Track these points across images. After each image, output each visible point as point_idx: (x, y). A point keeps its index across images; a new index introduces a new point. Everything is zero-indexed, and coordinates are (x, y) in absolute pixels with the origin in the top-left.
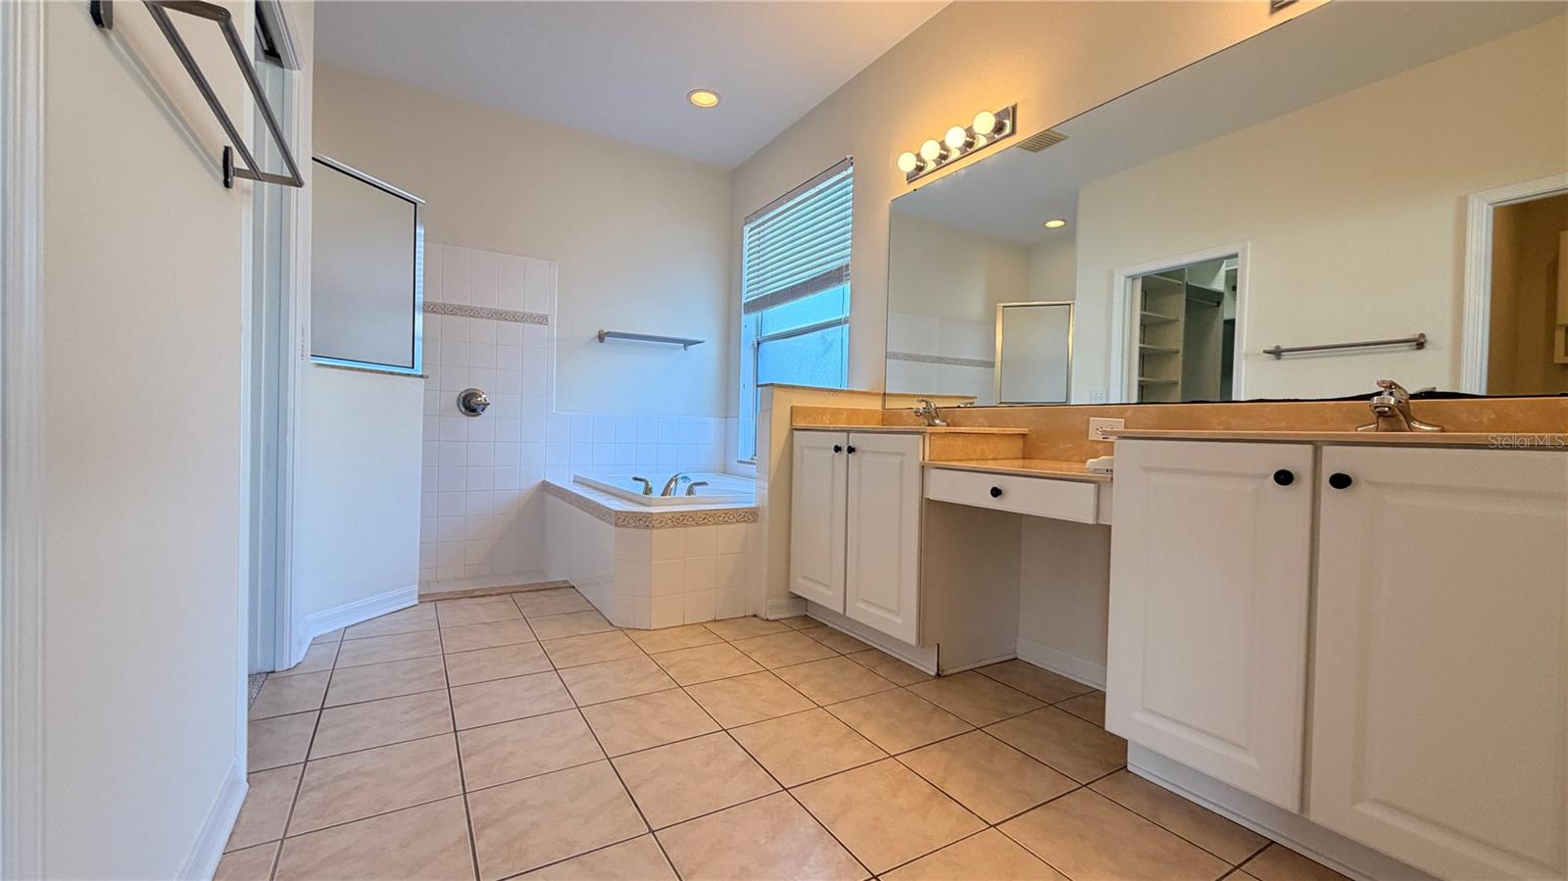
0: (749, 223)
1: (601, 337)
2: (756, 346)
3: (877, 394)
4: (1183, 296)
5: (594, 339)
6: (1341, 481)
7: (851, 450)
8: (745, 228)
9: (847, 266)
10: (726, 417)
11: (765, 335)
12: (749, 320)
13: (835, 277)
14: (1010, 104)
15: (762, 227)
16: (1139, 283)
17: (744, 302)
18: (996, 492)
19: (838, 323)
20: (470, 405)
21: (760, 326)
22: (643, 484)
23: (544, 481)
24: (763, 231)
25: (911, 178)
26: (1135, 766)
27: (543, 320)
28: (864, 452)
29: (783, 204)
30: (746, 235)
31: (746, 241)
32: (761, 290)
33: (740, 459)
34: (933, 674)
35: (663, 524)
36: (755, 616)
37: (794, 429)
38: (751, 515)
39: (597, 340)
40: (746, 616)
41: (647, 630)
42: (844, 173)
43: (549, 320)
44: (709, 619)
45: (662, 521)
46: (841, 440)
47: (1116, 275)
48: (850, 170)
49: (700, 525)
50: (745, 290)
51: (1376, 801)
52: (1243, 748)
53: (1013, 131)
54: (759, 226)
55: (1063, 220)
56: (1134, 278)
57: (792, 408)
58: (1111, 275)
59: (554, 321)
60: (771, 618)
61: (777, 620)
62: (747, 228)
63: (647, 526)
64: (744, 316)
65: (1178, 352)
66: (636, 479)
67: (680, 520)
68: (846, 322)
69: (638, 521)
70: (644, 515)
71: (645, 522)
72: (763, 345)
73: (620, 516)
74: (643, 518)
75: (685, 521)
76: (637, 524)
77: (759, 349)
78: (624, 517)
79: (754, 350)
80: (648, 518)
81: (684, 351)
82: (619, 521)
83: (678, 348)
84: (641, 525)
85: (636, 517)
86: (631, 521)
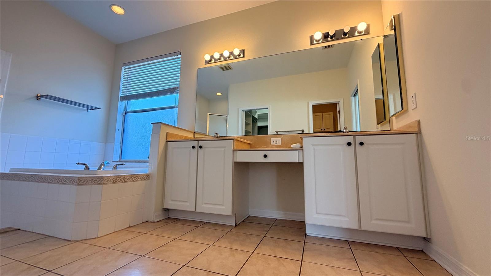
0: (125, 66)
1: (38, 98)
2: (124, 114)
3: (192, 132)
4: (251, 118)
5: (34, 98)
6: (362, 144)
7: (201, 147)
8: (122, 67)
9: (178, 88)
10: (105, 143)
11: (128, 110)
12: (122, 104)
13: (172, 91)
14: (243, 49)
15: (130, 69)
16: (244, 112)
17: (120, 96)
18: (265, 156)
19: (173, 107)
21: (126, 107)
22: (84, 166)
25: (206, 63)
26: (309, 233)
28: (205, 148)
29: (146, 62)
30: (123, 70)
31: (122, 72)
32: (127, 93)
33: (113, 161)
34: (234, 225)
35: (109, 182)
36: (147, 222)
37: (167, 141)
38: (148, 177)
39: (36, 98)
40: (143, 223)
41: (96, 238)
42: (177, 57)
44: (127, 227)
45: (108, 181)
46: (195, 144)
47: (240, 109)
48: (180, 56)
49: (127, 182)
50: (121, 91)
51: (377, 219)
52: (344, 216)
53: (244, 57)
54: (128, 68)
55: (221, 94)
56: (243, 111)
57: (167, 133)
58: (238, 109)
59: (5, 82)
60: (156, 221)
61: (158, 221)
62: (123, 68)
63: (100, 183)
64: (120, 102)
65: (251, 132)
66: (78, 164)
67: (117, 180)
68: (177, 107)
69: (94, 181)
70: (97, 178)
71: (98, 181)
72: (128, 114)
73: (82, 179)
74: (97, 180)
75: (119, 180)
76: (93, 183)
77: (126, 116)
78: (84, 180)
79: (123, 115)
80: (101, 179)
81: (86, 111)
82: (80, 182)
83: (85, 110)
84: (96, 183)
85: (92, 179)
86: (89, 182)
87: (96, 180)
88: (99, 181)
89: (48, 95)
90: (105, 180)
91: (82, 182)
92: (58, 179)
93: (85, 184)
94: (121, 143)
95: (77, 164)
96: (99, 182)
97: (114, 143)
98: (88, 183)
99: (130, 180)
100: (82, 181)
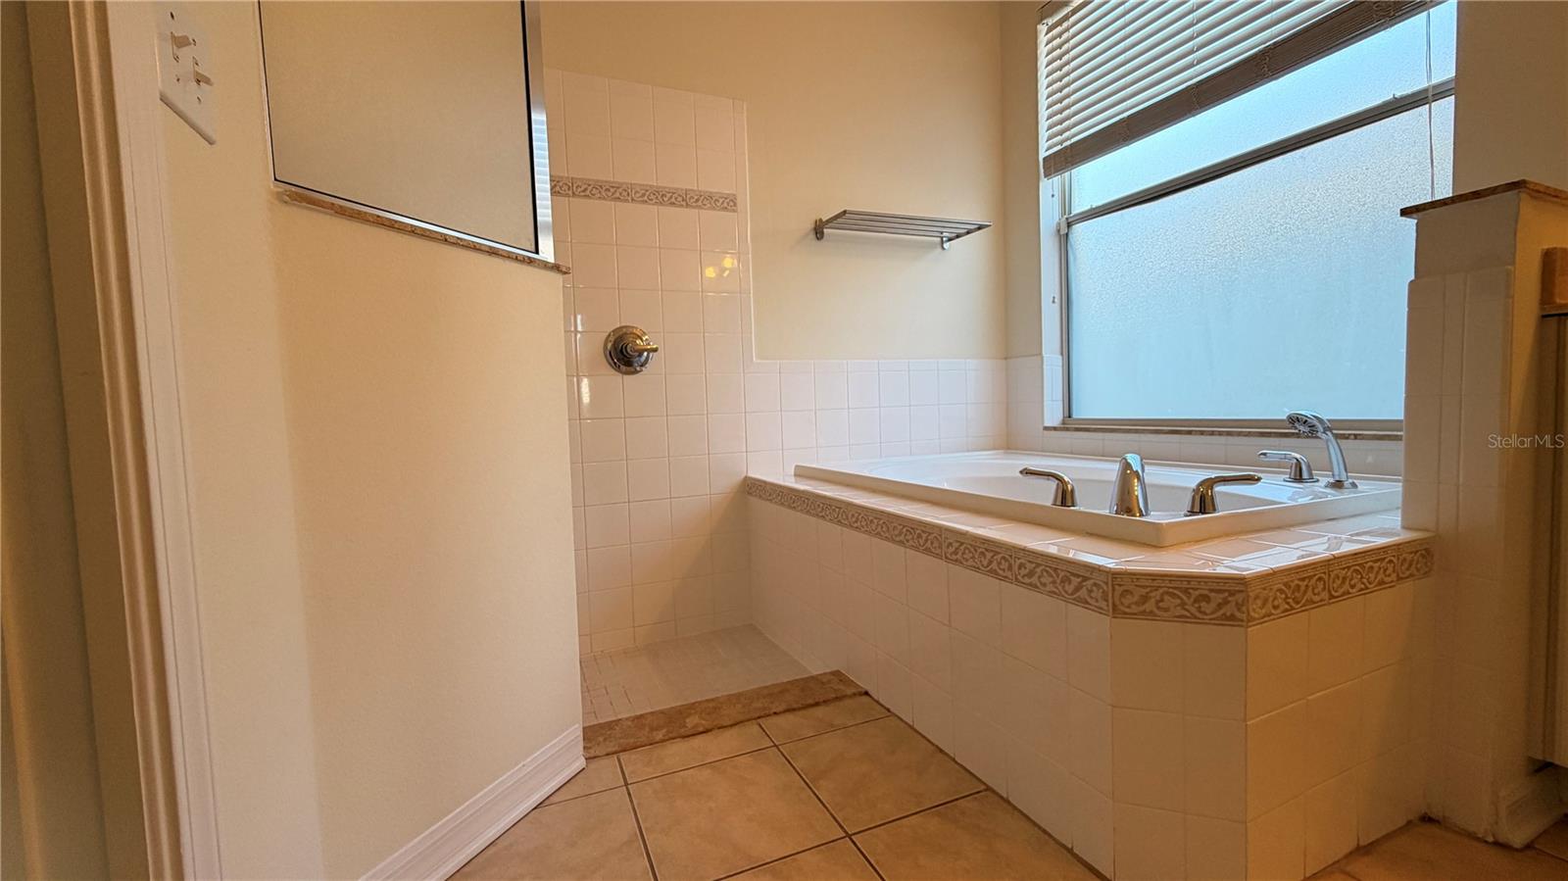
0: (1048, 18)
1: (818, 231)
2: (1064, 231)
5: (807, 235)
8: (1039, 27)
10: (1006, 358)
11: (1076, 210)
12: (1051, 187)
15: (1065, 25)
17: (1043, 154)
20: (624, 355)
21: (1066, 202)
22: (1052, 484)
23: (746, 477)
24: (1067, 30)
27: (729, 203)
30: (1043, 39)
31: (1043, 50)
33: (1047, 425)
36: (1428, 820)
39: (813, 236)
43: (738, 201)
45: (1266, 601)
50: (1043, 134)
59: (746, 201)
60: (1514, 845)
62: (1042, 29)
64: (1043, 182)
69: (1195, 601)
70: (1215, 586)
71: (1220, 606)
72: (1078, 228)
73: (1131, 588)
74: (1212, 595)
75: (1310, 593)
76: (1193, 610)
77: (1070, 236)
78: (1144, 591)
79: (1060, 236)
80: (1232, 594)
81: (939, 250)
82: (1126, 602)
83: (932, 246)
84: (1205, 613)
85: (1186, 591)
86: (1168, 601)
87: (1206, 598)
88: (1226, 602)
89: (845, 212)
90: (1257, 597)
91: (1136, 603)
92: (989, 555)
93: (1151, 612)
94: (1062, 354)
95: (1021, 472)
96: (1228, 610)
97: (1041, 354)
98: (1166, 610)
99: (1353, 587)
100: (1136, 599)
